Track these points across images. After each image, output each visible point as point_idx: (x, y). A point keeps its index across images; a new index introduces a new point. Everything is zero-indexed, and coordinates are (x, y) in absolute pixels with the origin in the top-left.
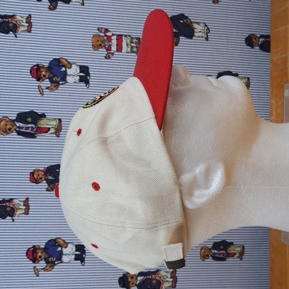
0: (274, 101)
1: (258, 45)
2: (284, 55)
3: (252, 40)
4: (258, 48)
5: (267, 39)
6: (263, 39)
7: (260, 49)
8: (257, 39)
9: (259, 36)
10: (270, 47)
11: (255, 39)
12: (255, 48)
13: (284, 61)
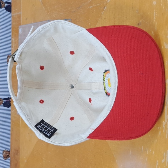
0: (13, 39)
1: (4, 7)
2: (19, 13)
3: (1, 4)
4: (5, 9)
5: (10, 5)
6: (7, 4)
7: (6, 10)
8: (4, 3)
9: (5, 2)
10: (11, 10)
11: (3, 3)
12: (3, 8)
13: (19, 16)
